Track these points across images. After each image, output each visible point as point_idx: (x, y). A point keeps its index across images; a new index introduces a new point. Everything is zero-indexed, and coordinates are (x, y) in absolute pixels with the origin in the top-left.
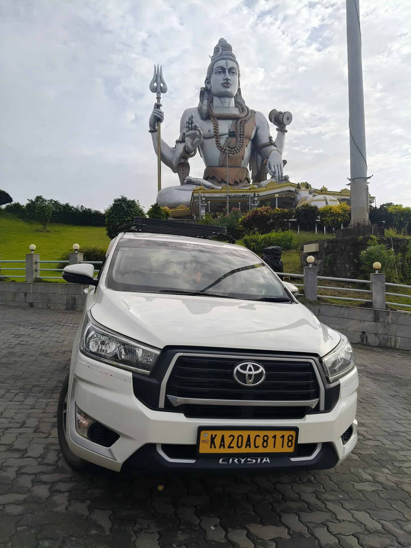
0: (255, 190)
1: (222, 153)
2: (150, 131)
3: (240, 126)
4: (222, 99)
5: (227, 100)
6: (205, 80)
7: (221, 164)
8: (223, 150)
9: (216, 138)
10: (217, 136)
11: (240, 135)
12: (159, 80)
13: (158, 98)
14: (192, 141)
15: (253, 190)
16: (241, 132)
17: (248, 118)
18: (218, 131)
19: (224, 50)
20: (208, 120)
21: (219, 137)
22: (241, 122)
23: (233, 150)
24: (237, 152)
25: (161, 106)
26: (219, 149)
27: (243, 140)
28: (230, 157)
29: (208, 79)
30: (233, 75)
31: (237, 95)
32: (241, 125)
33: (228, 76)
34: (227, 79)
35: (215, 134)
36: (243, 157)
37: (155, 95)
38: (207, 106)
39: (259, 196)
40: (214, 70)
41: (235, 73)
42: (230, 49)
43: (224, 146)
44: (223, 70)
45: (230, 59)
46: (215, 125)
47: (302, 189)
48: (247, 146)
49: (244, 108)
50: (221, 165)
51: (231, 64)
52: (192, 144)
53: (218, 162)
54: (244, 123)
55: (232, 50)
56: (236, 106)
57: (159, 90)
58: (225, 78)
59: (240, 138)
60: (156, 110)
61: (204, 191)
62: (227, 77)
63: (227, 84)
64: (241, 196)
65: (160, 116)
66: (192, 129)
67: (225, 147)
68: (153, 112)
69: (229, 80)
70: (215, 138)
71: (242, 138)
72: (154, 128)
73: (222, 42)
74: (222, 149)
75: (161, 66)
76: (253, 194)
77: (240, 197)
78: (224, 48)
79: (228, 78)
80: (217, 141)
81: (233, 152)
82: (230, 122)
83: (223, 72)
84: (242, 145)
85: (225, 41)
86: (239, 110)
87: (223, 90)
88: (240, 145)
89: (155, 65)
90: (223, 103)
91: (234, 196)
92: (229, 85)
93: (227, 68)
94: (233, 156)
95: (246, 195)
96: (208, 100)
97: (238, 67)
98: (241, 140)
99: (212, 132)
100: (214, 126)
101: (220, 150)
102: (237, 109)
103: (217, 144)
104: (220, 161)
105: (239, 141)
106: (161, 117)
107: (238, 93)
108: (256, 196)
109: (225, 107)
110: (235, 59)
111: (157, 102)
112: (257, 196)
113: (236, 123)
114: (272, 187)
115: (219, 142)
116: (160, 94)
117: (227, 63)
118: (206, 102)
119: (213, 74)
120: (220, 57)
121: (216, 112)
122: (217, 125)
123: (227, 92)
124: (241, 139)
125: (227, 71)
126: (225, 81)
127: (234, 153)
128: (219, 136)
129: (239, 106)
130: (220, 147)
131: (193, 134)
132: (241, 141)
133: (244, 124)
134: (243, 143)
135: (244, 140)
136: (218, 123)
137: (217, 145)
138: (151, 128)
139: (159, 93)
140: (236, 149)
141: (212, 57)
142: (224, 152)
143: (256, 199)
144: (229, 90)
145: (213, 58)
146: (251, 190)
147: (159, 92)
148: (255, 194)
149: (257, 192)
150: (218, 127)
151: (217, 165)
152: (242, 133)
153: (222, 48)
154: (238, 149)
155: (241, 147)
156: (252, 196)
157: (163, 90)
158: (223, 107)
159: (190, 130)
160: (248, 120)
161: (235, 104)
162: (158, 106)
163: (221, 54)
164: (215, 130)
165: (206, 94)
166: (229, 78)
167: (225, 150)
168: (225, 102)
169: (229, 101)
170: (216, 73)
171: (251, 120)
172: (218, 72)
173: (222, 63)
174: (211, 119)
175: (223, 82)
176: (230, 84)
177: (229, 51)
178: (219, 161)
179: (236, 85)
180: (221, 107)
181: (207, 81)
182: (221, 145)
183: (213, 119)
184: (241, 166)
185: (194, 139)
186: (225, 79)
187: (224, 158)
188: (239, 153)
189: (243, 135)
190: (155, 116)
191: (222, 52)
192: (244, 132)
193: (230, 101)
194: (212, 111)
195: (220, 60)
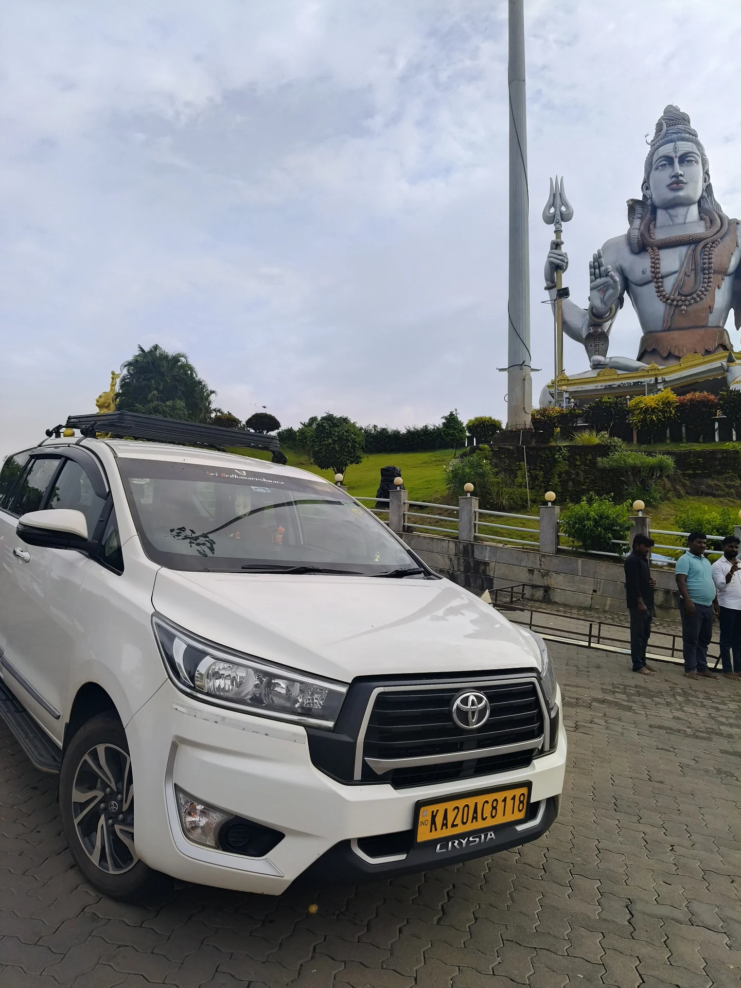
0: (657, 372)
1: (668, 306)
2: (546, 288)
3: (703, 254)
4: (671, 211)
5: (681, 211)
6: (642, 183)
7: (666, 326)
8: (669, 301)
9: (657, 283)
10: (657, 278)
11: (704, 269)
12: (558, 201)
13: (558, 232)
14: (602, 296)
15: (653, 373)
16: (704, 264)
17: (721, 236)
18: (658, 270)
19: (673, 125)
20: (643, 253)
21: (660, 280)
22: (705, 247)
23: (689, 298)
24: (696, 302)
25: (563, 243)
26: (661, 300)
27: (709, 278)
28: (684, 312)
29: (646, 182)
30: (690, 165)
31: (702, 197)
32: (705, 251)
33: (679, 169)
34: (677, 176)
35: (653, 275)
36: (710, 308)
37: (552, 227)
38: (639, 229)
39: (664, 381)
40: (654, 163)
41: (692, 161)
42: (685, 120)
43: (671, 293)
44: (669, 160)
45: (683, 139)
46: (653, 260)
47: (738, 362)
48: (719, 288)
49: (715, 218)
50: (668, 327)
51: (684, 147)
52: (602, 301)
53: (661, 323)
54: (711, 247)
55: (689, 122)
56: (701, 218)
57: (558, 218)
58: (673, 174)
59: (702, 276)
60: (552, 253)
61: (566, 382)
62: (676, 172)
63: (677, 183)
64: (632, 384)
65: (559, 261)
66: (601, 276)
67: (673, 295)
68: (549, 257)
69: (681, 175)
70: (654, 283)
71: (707, 274)
72: (553, 282)
73: (669, 112)
74: (667, 300)
75: (562, 177)
76: (653, 379)
77: (630, 386)
78: (672, 122)
79: (678, 173)
80: (658, 287)
81: (689, 301)
82: (683, 250)
83: (669, 165)
84: (708, 286)
85: (677, 109)
86: (706, 224)
87: (670, 195)
88: (702, 287)
89: (551, 178)
90: (674, 218)
91: (619, 386)
92: (681, 185)
93: (676, 157)
94: (690, 308)
95: (641, 382)
96: (642, 218)
97: (698, 150)
98: (704, 278)
99: (649, 274)
100: (652, 263)
101: (663, 302)
102: (703, 223)
103: (658, 292)
104: (666, 321)
105: (702, 280)
106: (561, 262)
107: (705, 194)
108: (659, 383)
109: (677, 224)
110: (696, 136)
111: (555, 239)
112: (661, 381)
113: (694, 251)
114: (690, 364)
115: (662, 289)
116: (560, 225)
117: (676, 148)
118: (637, 222)
119: (653, 171)
120: (663, 140)
121: (660, 235)
122: (656, 260)
123: (679, 197)
124: (705, 276)
125: (676, 161)
126: (674, 179)
127: (690, 304)
128: (662, 277)
129: (705, 216)
130: (664, 296)
131: (602, 285)
132: (705, 280)
133: (711, 249)
134: (710, 284)
135: (711, 278)
136: (659, 255)
137: (659, 294)
138: (548, 282)
139: (557, 223)
140: (695, 295)
141: (652, 141)
142: (671, 304)
143: (660, 387)
144: (681, 193)
145: (653, 143)
146: (650, 372)
147: (558, 221)
148: (656, 379)
149: (661, 374)
150: (659, 264)
151: (660, 329)
152: (706, 266)
153: (669, 123)
154: (698, 296)
155: (706, 290)
156: (653, 382)
157: (566, 217)
158: (673, 225)
159: (598, 278)
160: (719, 240)
161: (700, 214)
162: (557, 245)
163: (666, 133)
164: (653, 269)
165: (639, 209)
166: (680, 172)
167: (673, 301)
168: (676, 216)
169: (685, 213)
170: (658, 168)
171: (727, 239)
172: (661, 166)
173: (667, 149)
174: (647, 251)
175: (669, 181)
176: (682, 182)
177: (681, 124)
178: (664, 321)
179: (697, 182)
180: (670, 226)
181: (645, 184)
182: (664, 293)
183: (650, 250)
184: (707, 323)
185: (605, 292)
186: (673, 176)
187: (672, 314)
188: (701, 301)
189: (710, 268)
190: (551, 263)
191: (667, 130)
192: (710, 263)
193: (687, 212)
194: (650, 237)
195: (664, 144)
